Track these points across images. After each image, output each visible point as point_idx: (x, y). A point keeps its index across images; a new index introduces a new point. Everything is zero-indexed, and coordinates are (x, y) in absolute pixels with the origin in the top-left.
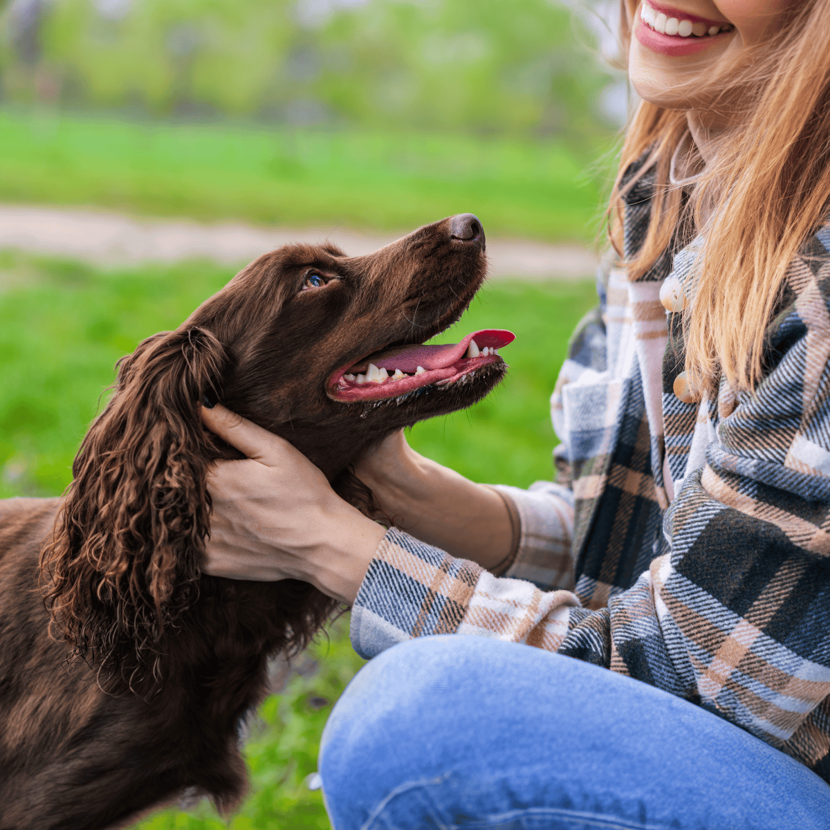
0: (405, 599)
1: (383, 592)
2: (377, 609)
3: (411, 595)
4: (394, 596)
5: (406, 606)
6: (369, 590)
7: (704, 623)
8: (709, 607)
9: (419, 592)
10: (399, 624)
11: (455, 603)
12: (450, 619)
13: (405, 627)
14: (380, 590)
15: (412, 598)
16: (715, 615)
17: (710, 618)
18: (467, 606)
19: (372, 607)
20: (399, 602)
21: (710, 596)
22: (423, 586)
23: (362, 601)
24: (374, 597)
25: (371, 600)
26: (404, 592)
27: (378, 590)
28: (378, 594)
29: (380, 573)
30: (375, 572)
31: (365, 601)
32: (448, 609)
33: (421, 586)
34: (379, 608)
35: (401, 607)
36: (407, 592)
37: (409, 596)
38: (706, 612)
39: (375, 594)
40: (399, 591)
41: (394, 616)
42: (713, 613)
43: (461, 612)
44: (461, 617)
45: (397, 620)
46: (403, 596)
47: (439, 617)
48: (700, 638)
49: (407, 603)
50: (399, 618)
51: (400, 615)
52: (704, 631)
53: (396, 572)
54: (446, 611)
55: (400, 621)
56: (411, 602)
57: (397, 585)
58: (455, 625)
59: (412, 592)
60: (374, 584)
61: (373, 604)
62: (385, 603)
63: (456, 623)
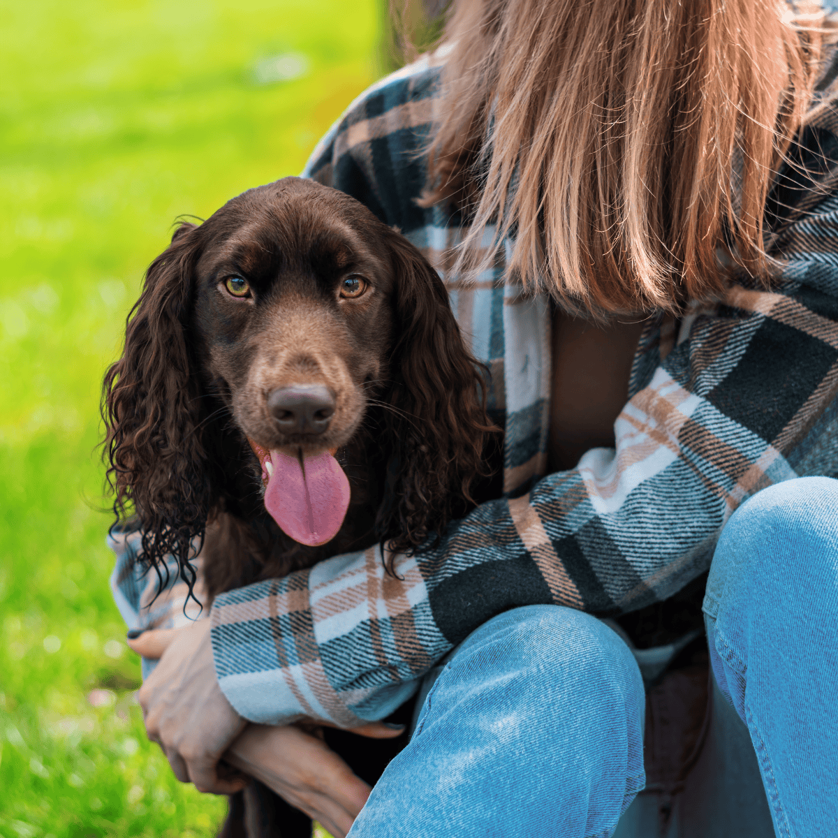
0: (256, 642)
1: (235, 650)
2: (239, 668)
3: (258, 635)
4: (245, 646)
5: (260, 647)
6: (222, 657)
7: (732, 452)
8: (737, 436)
9: (264, 627)
10: (265, 666)
11: (297, 612)
12: (301, 629)
13: (272, 665)
14: (232, 651)
15: (261, 637)
16: (744, 444)
17: (739, 447)
18: (310, 608)
19: (234, 671)
20: (252, 648)
21: (739, 425)
22: (264, 620)
23: (222, 671)
24: (230, 660)
25: (229, 665)
26: (251, 636)
27: (229, 651)
28: (232, 656)
29: (224, 637)
30: (218, 639)
31: (225, 670)
32: (294, 622)
33: (261, 621)
34: (240, 667)
35: (257, 650)
36: (253, 635)
37: (257, 637)
38: (734, 441)
39: (230, 657)
40: (246, 639)
41: (256, 664)
42: (742, 442)
43: (308, 616)
44: (310, 620)
45: (261, 664)
46: (252, 639)
47: (292, 634)
48: (727, 467)
49: (259, 644)
50: (261, 661)
51: (260, 658)
52: (732, 460)
53: (236, 626)
54: (294, 625)
55: (264, 663)
56: (262, 640)
57: (242, 636)
58: (310, 631)
59: (257, 632)
60: (224, 650)
61: (233, 667)
62: (242, 657)
63: (310, 628)
